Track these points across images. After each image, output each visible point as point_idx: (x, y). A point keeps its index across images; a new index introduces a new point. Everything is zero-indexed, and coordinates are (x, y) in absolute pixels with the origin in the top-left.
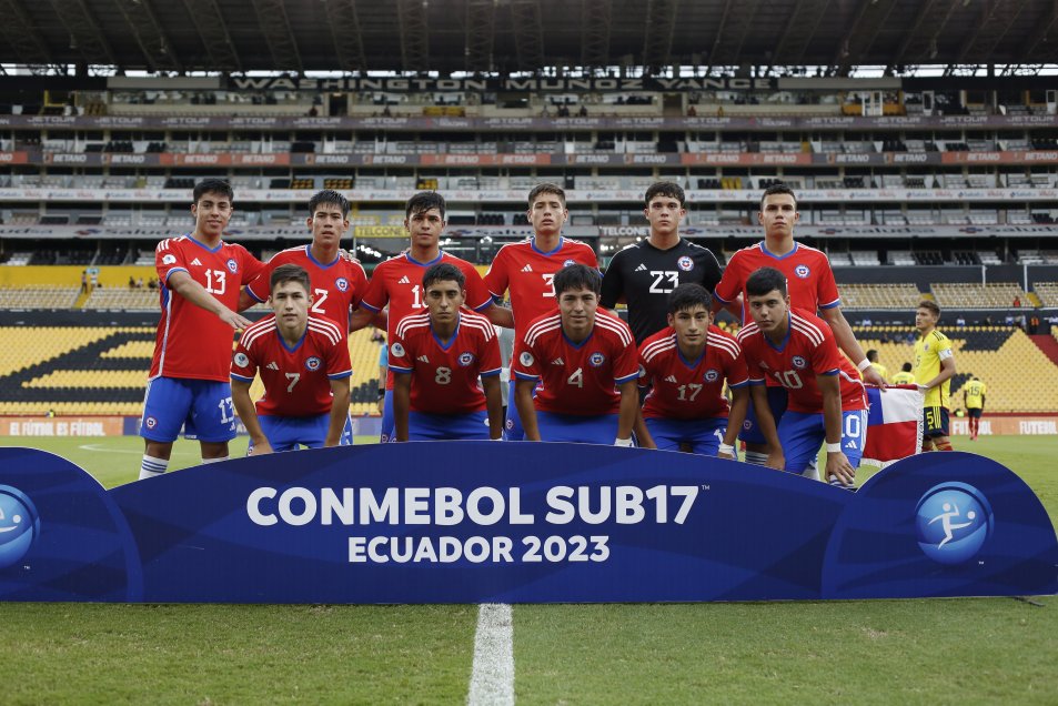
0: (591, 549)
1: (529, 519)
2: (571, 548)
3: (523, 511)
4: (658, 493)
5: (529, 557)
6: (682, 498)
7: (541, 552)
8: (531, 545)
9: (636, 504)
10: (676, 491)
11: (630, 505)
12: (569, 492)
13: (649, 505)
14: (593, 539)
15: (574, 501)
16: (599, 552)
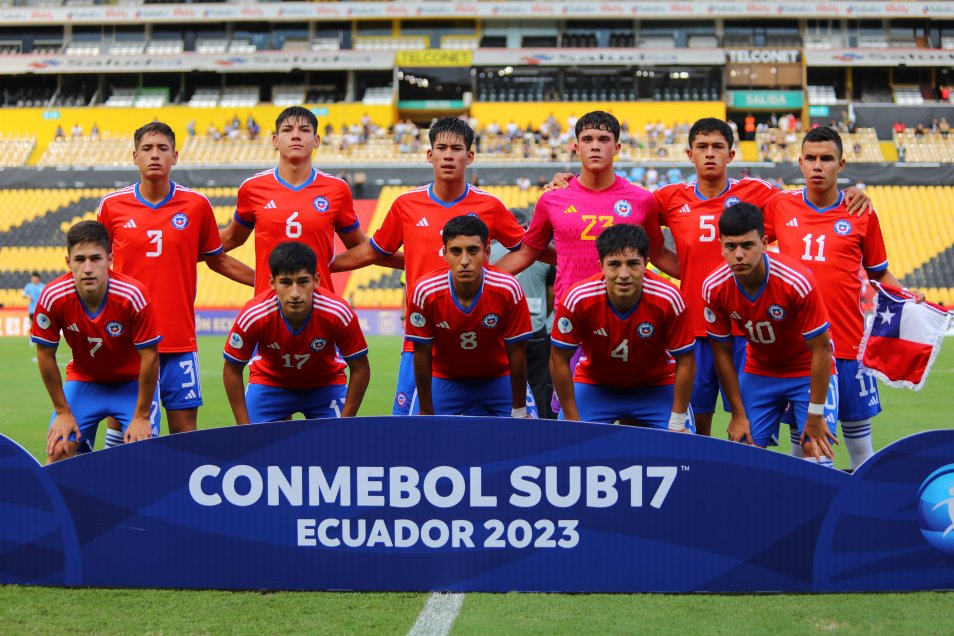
0: (558, 534)
1: (491, 501)
2: (537, 533)
3: (485, 493)
4: (633, 474)
5: (491, 542)
6: (658, 481)
7: (504, 537)
8: (493, 530)
9: (608, 486)
10: (653, 472)
11: (602, 486)
12: (535, 472)
13: (623, 487)
14: (562, 523)
15: (541, 481)
16: (568, 538)
